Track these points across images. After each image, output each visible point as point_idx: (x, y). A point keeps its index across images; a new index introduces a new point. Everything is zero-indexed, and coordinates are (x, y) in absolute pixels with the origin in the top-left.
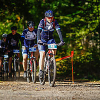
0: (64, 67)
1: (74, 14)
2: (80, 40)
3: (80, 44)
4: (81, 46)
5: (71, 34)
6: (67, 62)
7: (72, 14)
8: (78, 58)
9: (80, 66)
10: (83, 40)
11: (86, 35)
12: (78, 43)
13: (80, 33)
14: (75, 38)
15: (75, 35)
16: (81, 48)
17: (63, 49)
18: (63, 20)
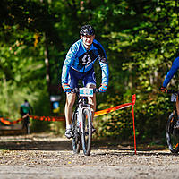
0: (119, 123)
1: (136, 29)
2: (147, 75)
3: (147, 82)
4: (149, 85)
5: (130, 65)
6: (124, 114)
7: (132, 28)
8: (144, 106)
9: (147, 122)
10: (153, 74)
11: (158, 65)
12: (144, 80)
13: (147, 62)
14: (138, 71)
15: (138, 66)
16: (149, 89)
17: (117, 92)
18: (116, 39)
